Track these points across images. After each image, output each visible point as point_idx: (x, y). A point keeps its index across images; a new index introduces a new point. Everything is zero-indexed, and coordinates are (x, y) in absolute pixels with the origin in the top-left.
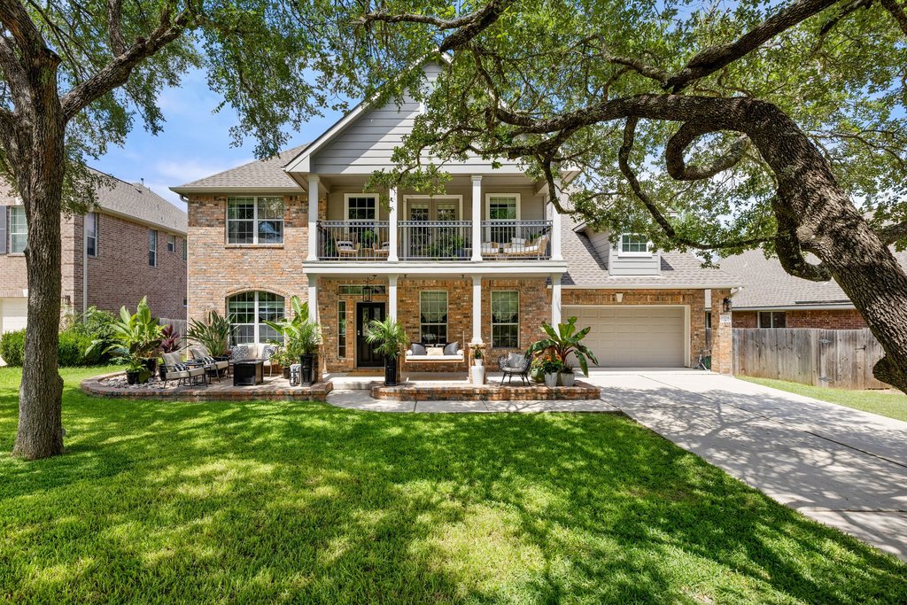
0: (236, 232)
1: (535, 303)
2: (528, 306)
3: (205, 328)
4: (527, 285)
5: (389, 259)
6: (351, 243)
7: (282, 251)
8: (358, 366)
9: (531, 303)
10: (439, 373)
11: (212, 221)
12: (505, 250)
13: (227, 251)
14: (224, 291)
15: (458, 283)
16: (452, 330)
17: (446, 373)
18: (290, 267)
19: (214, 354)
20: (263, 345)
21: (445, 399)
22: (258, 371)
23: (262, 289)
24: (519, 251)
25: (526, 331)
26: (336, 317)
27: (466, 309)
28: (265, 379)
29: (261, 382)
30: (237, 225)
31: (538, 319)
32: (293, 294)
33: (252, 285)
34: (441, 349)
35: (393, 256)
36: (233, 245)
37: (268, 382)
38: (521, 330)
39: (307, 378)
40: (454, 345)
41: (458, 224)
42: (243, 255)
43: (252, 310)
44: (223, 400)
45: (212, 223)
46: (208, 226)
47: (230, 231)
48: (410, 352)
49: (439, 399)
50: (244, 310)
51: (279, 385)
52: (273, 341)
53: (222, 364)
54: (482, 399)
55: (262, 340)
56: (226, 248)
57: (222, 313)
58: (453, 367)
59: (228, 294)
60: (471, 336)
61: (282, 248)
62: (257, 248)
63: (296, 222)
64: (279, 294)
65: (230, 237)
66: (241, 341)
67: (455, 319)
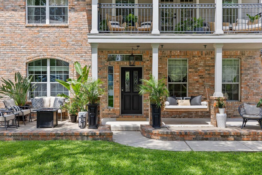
0: (33, 15)
1: (252, 68)
2: (247, 70)
3: (13, 85)
4: (246, 55)
5: (153, 33)
6: (118, 22)
7: (67, 29)
8: (122, 113)
9: (249, 68)
10: (182, 119)
11: (15, 6)
12: (234, 28)
13: (27, 29)
14: (25, 59)
15: (195, 53)
16: (190, 87)
17: (187, 119)
18: (73, 41)
19: (19, 104)
20: (53, 98)
21: (207, 139)
22: (55, 117)
23: (53, 57)
24: (244, 28)
25: (245, 88)
26: (106, 78)
27: (201, 72)
28: (59, 123)
29: (56, 126)
30: (34, 10)
31: (254, 80)
32: (75, 60)
33: (45, 54)
34: (188, 101)
35: (156, 30)
36: (31, 25)
37: (61, 125)
38: (241, 88)
39: (92, 123)
40: (198, 98)
41: (195, 5)
42: (39, 32)
43: (45, 72)
44: (32, 139)
45: (16, 8)
46: (13, 10)
47: (28, 14)
48: (167, 103)
49: (203, 139)
50: (39, 72)
51: (69, 127)
52: (62, 95)
53: (26, 112)
54: (235, 140)
55: (53, 94)
56: (26, 27)
57: (24, 74)
58: (192, 114)
59: (28, 61)
60: (213, 91)
61: (67, 27)
62: (49, 27)
63: (77, 7)
64: (65, 60)
65: (28, 19)
66: (37, 95)
67: (194, 79)
